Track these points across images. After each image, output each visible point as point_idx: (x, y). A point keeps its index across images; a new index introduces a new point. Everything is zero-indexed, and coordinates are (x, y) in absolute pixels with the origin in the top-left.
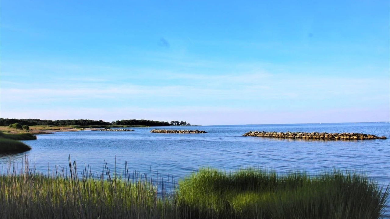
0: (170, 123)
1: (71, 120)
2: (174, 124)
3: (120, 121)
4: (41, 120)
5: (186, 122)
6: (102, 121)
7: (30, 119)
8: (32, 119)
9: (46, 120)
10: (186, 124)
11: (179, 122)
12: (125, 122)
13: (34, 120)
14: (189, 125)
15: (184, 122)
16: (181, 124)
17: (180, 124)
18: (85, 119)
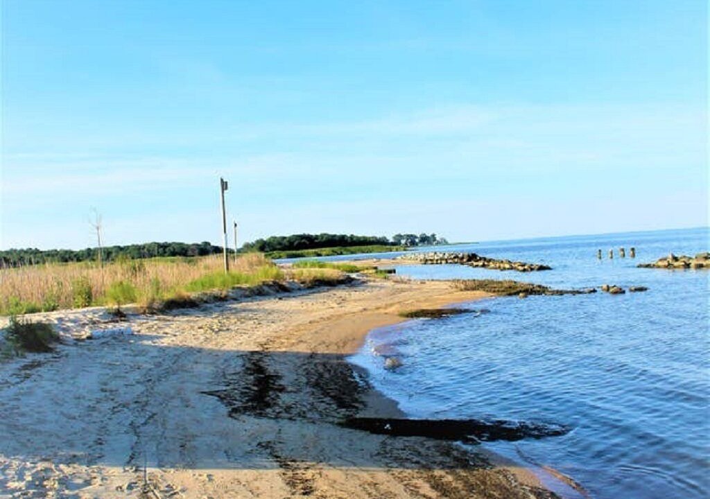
0: (391, 240)
1: (125, 247)
2: (403, 242)
3: (265, 239)
4: (41, 252)
5: (433, 236)
6: (209, 244)
7: (12, 250)
8: (19, 248)
9: (56, 251)
10: (435, 240)
11: (416, 237)
12: (280, 244)
13: (22, 251)
14: (444, 242)
15: (429, 234)
16: (421, 241)
17: (417, 240)
18: (161, 241)
